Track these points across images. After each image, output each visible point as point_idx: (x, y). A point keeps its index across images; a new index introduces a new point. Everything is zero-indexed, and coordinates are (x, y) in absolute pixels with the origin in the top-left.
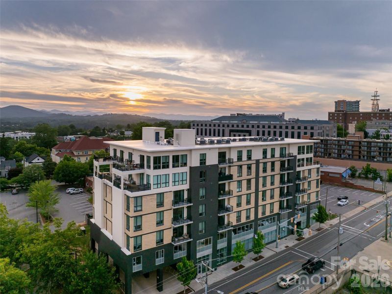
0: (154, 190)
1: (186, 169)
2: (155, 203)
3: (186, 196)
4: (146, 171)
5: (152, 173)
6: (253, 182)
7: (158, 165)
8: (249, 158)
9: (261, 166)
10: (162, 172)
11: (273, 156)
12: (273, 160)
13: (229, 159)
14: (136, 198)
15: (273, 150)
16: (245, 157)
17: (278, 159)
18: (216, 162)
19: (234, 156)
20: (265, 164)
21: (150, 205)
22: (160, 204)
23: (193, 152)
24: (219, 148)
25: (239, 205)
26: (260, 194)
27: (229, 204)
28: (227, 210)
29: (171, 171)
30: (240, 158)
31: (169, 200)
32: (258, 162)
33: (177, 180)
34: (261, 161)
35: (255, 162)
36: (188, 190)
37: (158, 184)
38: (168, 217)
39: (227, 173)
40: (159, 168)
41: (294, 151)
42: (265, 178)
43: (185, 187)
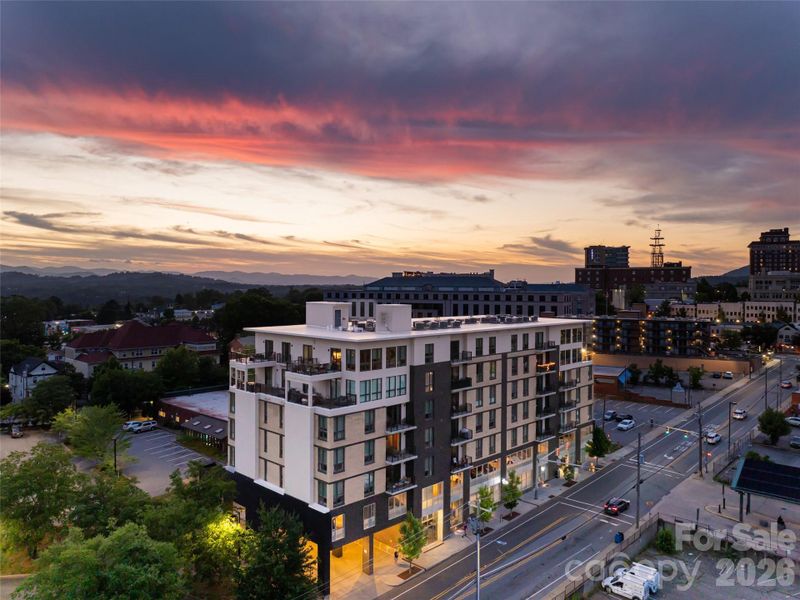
0: (361, 406)
1: (405, 370)
2: (363, 427)
3: (403, 416)
4: (345, 374)
5: (358, 376)
6: (499, 389)
7: (365, 364)
8: (492, 351)
9: (510, 363)
10: (371, 375)
11: (526, 347)
12: (526, 353)
13: (465, 353)
14: (336, 418)
15: (526, 337)
16: (486, 350)
17: (533, 352)
18: (447, 358)
19: (471, 347)
20: (515, 360)
21: (355, 430)
22: (370, 428)
23: (416, 342)
24: (452, 335)
25: (479, 428)
26: (509, 409)
27: (464, 426)
28: (465, 436)
29: (384, 373)
30: (479, 352)
31: (381, 420)
32: (504, 356)
33: (392, 388)
34: (509, 355)
35: (500, 357)
36: (407, 404)
37: (366, 396)
38: (380, 449)
39: (461, 376)
40: (368, 369)
41: (555, 338)
42: (515, 383)
43: (404, 399)
